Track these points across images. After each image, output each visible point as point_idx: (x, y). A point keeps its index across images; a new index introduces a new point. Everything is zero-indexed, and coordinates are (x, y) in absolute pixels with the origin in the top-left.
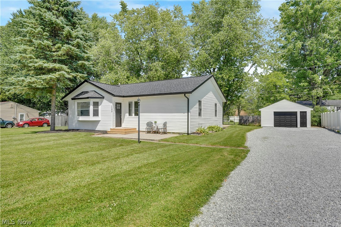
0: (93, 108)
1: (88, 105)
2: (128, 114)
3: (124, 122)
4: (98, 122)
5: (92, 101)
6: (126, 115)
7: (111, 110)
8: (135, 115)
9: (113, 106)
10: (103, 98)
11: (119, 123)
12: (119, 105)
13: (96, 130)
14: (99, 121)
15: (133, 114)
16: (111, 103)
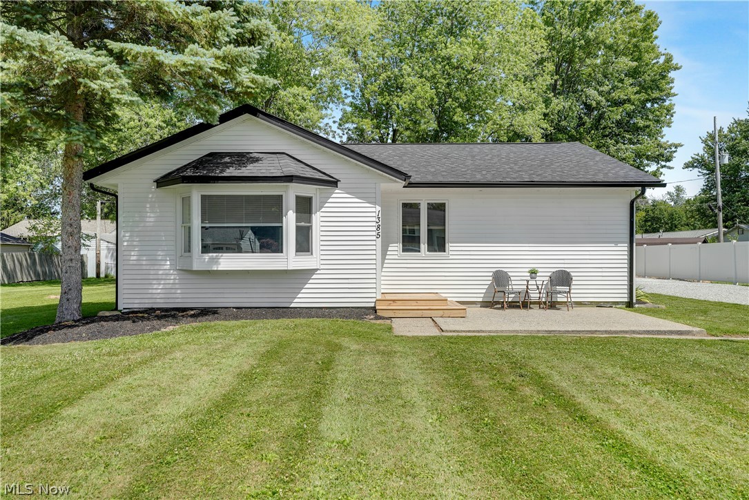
0: (297, 221)
2: (399, 247)
3: (384, 273)
4: (306, 274)
5: (291, 192)
6: (390, 249)
7: (374, 229)
8: (429, 250)
10: (334, 183)
13: (292, 305)
14: (313, 271)
15: (424, 246)
16: (377, 206)
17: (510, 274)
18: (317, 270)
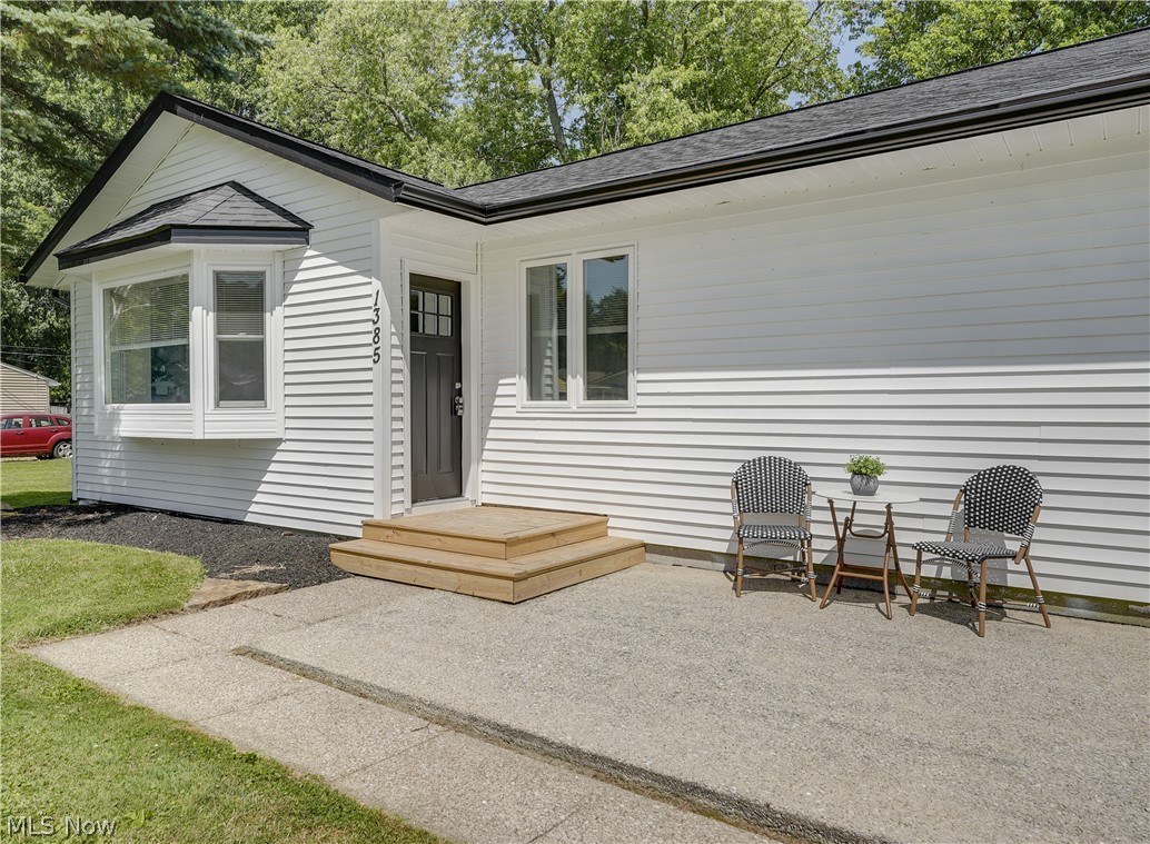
0: (219, 330)
1: (171, 297)
2: (520, 384)
3: (486, 455)
4: (257, 452)
5: (203, 264)
6: (501, 391)
7: (369, 339)
8: (591, 395)
9: (383, 302)
10: (299, 230)
11: (446, 466)
12: (446, 301)
13: (249, 518)
14: (271, 445)
15: (576, 384)
16: (373, 280)
17: (810, 472)
18: (279, 441)
